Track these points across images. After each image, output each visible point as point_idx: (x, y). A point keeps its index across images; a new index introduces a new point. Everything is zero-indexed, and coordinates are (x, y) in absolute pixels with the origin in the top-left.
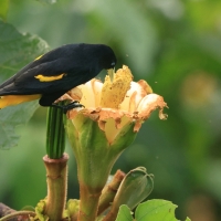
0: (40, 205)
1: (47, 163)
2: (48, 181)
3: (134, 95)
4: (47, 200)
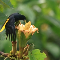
0: (11, 52)
2: (12, 46)
3: (31, 28)
4: (12, 51)
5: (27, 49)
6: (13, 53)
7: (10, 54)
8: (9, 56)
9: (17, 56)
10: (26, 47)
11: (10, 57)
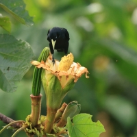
0: (28, 117)
1: (32, 98)
2: (32, 106)
4: (31, 115)
6: (33, 120)
7: (27, 122)
8: (23, 126)
9: (42, 127)
10: (62, 108)
11: (27, 129)
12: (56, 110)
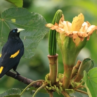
0: (47, 76)
1: (49, 58)
2: (50, 65)
3: (85, 26)
4: (49, 74)
5: (77, 68)
6: (52, 78)
10: (76, 65)
11: (47, 87)
12: (72, 67)
